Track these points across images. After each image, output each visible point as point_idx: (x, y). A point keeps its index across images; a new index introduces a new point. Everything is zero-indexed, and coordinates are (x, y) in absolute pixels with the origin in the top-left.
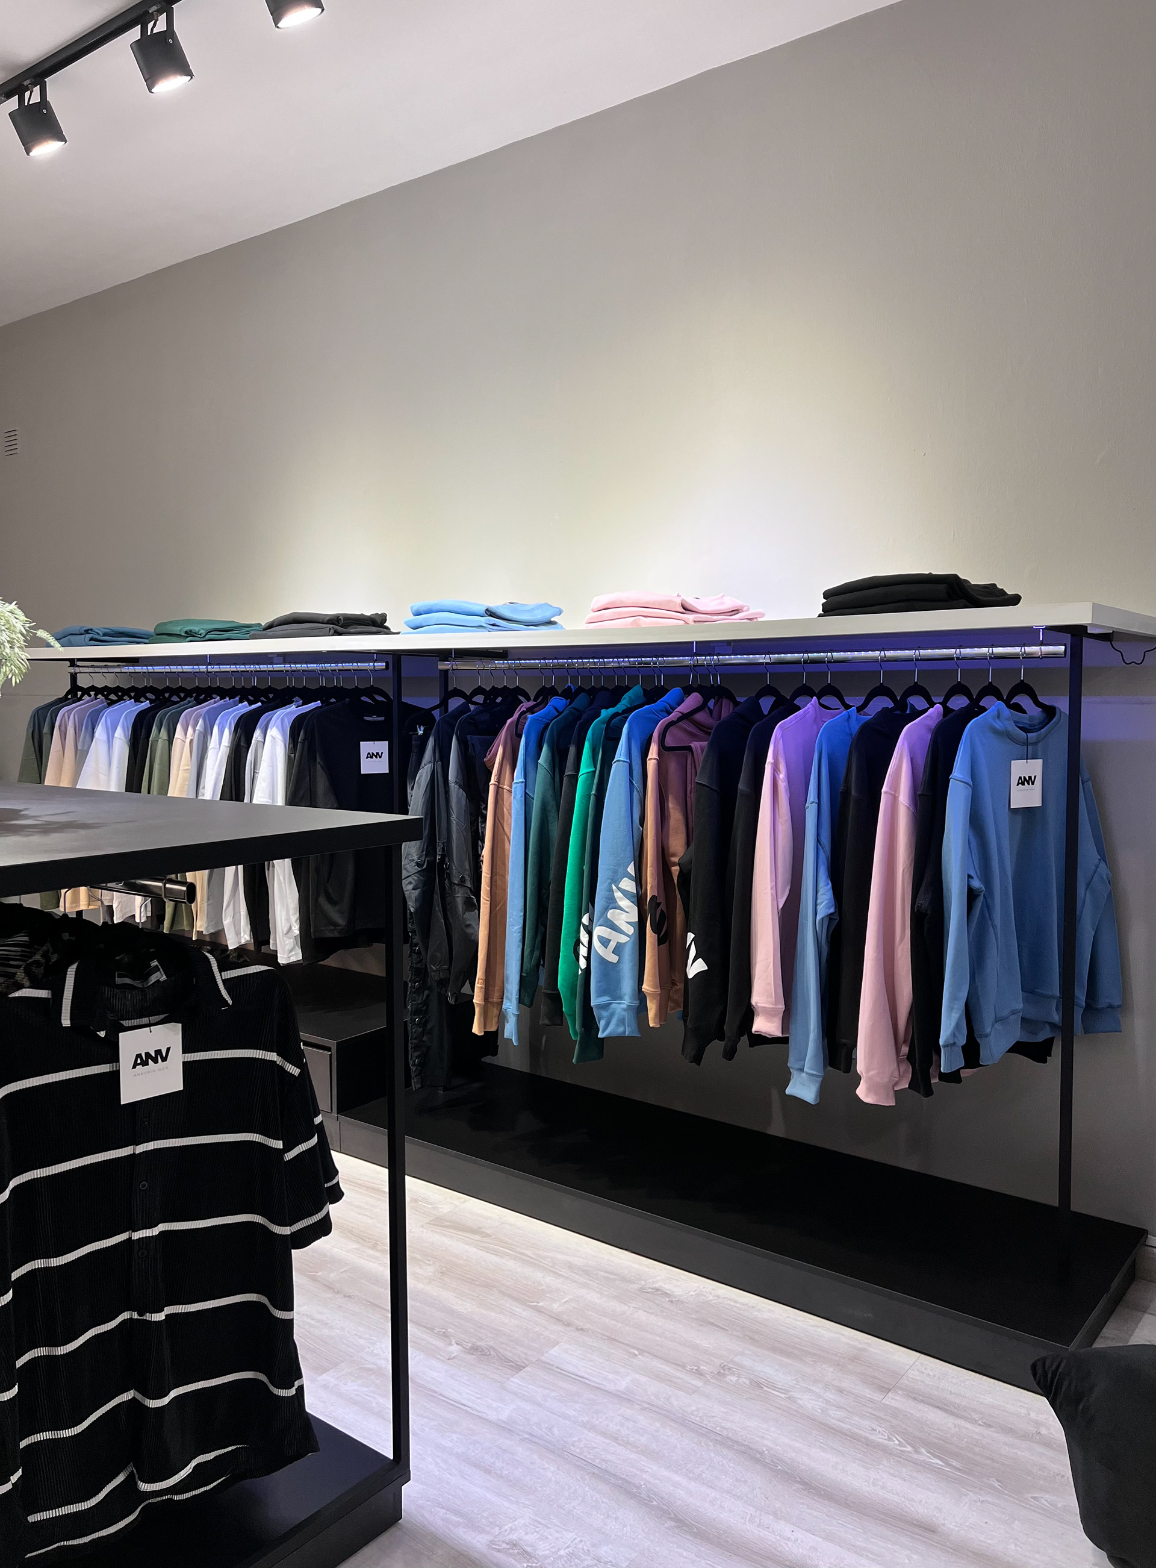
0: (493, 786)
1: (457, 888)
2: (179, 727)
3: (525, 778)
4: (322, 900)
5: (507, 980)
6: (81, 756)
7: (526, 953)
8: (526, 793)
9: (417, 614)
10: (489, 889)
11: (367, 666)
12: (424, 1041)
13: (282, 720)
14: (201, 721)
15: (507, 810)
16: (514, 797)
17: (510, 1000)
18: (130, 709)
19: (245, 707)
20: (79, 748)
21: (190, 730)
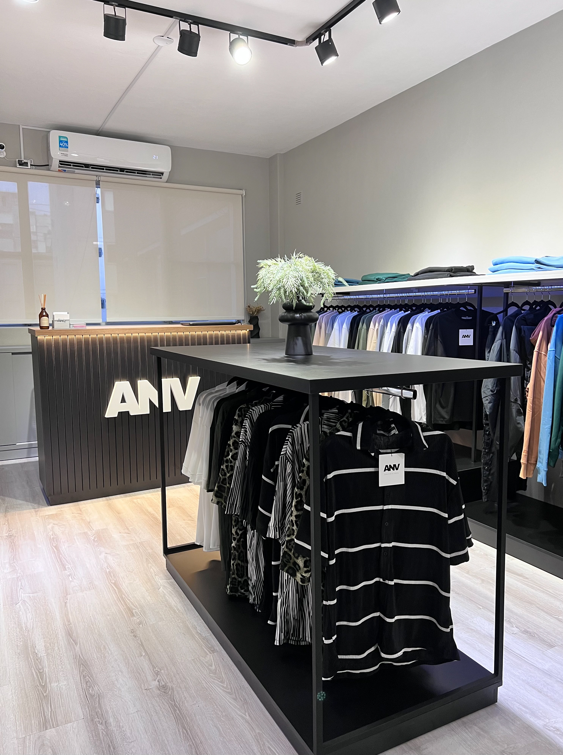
0: (536, 352)
1: (513, 404)
2: (372, 323)
3: (555, 348)
4: (438, 406)
5: (540, 452)
6: (327, 336)
7: (553, 439)
8: (555, 356)
9: (496, 264)
10: (531, 405)
11: (464, 292)
12: (489, 479)
13: (422, 319)
14: (382, 320)
15: (543, 365)
16: (549, 358)
17: (542, 463)
18: (349, 316)
19: (402, 313)
20: (327, 332)
21: (377, 324)
